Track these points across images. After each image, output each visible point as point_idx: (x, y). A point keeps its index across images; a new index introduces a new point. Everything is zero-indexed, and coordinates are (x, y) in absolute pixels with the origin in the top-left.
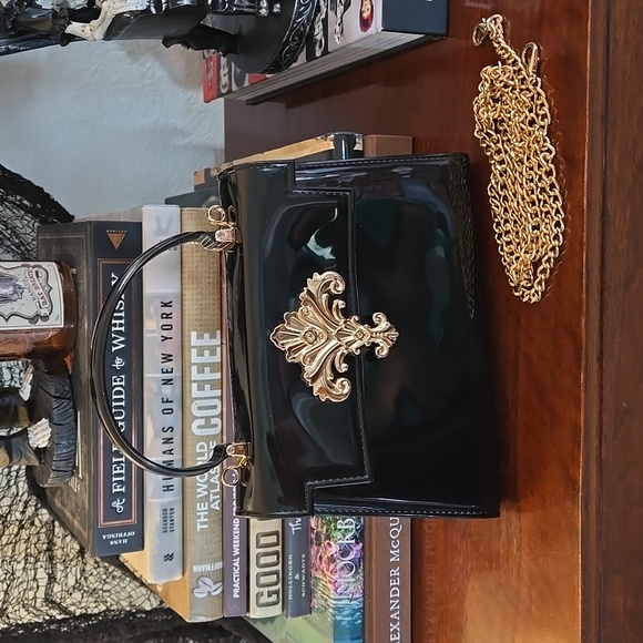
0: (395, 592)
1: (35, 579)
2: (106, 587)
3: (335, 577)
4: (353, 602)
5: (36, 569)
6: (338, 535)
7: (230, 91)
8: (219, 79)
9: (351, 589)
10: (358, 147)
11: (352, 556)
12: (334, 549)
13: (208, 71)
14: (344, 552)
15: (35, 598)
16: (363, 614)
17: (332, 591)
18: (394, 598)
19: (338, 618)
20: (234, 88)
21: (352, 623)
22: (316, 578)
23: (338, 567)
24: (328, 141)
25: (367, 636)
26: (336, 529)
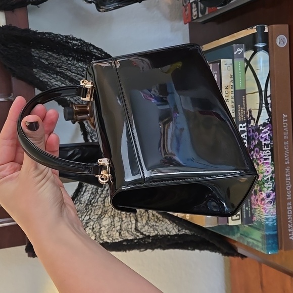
0: (290, 212)
1: (131, 221)
2: (157, 224)
3: (265, 206)
4: (273, 216)
5: (130, 217)
6: (265, 189)
7: (198, 18)
8: (192, 13)
9: (272, 211)
10: (266, 31)
11: (271, 197)
12: (264, 195)
13: (186, 10)
14: (268, 196)
15: (131, 228)
16: (277, 221)
17: (264, 212)
18: (290, 214)
19: (267, 223)
20: (200, 15)
21: (273, 224)
22: (255, 209)
23: (266, 202)
24: (253, 29)
25: (279, 230)
26: (264, 187)
